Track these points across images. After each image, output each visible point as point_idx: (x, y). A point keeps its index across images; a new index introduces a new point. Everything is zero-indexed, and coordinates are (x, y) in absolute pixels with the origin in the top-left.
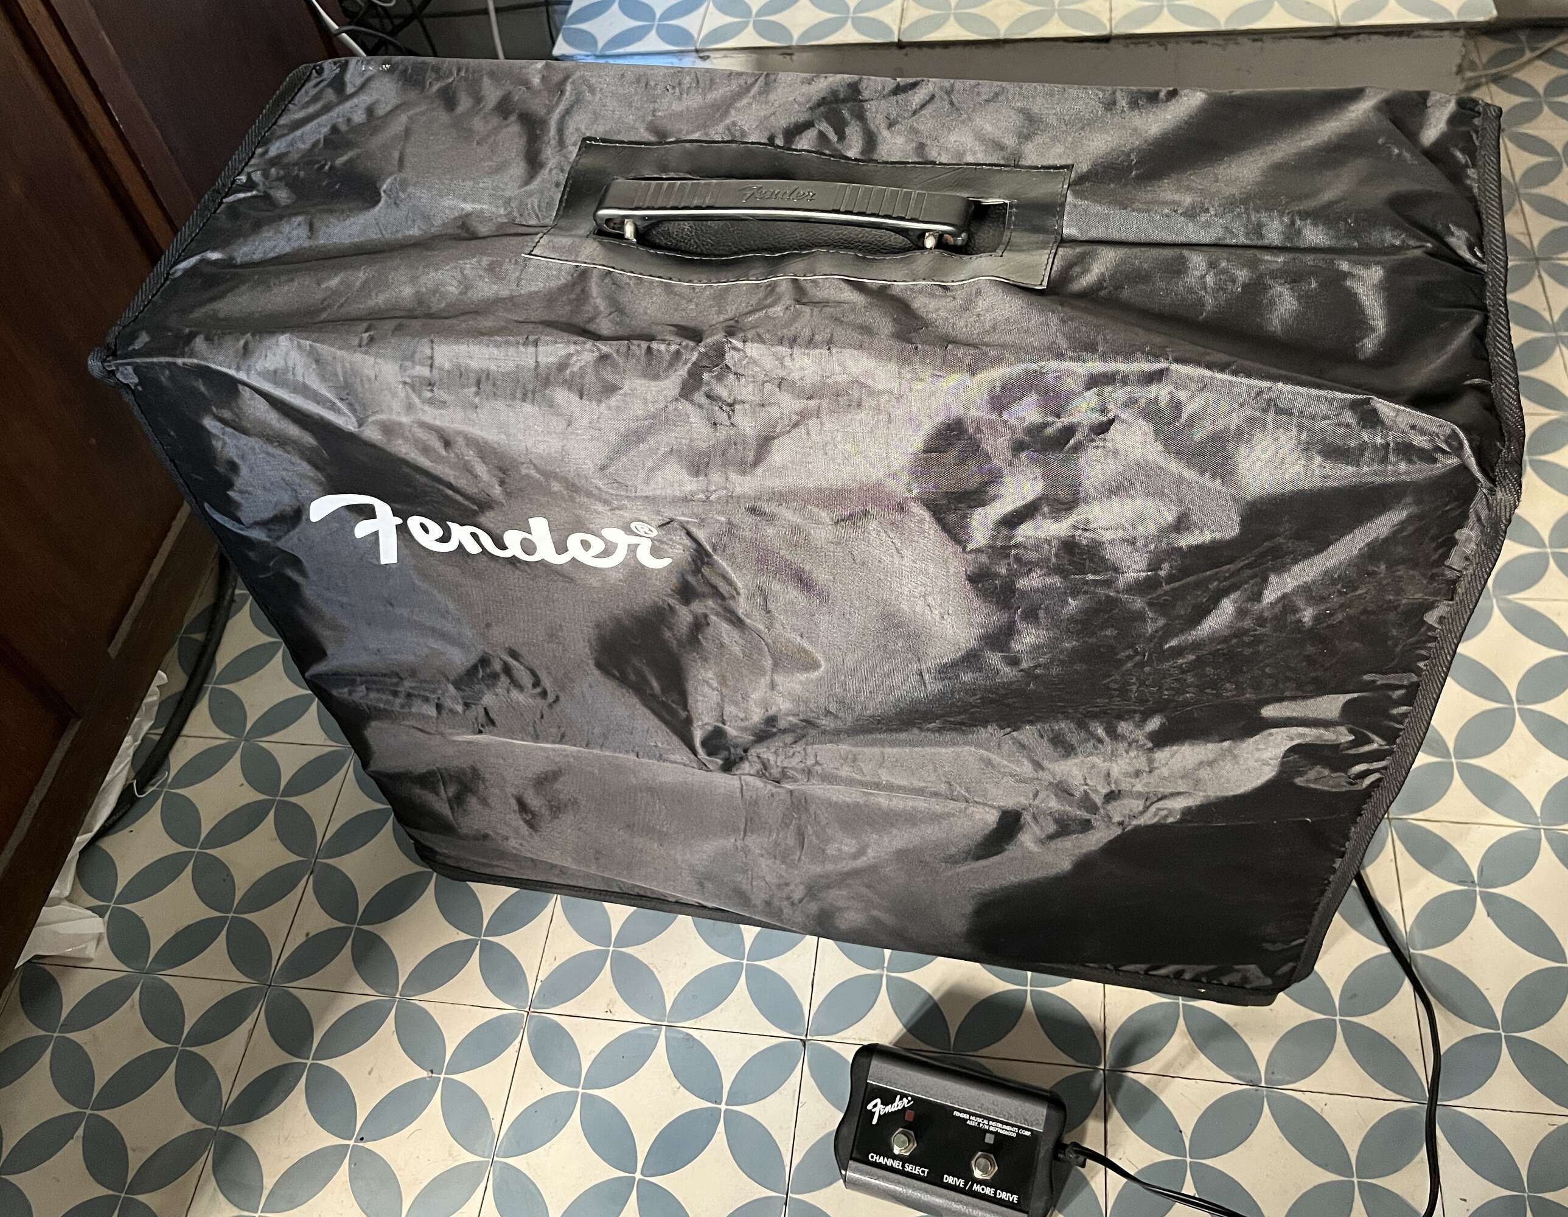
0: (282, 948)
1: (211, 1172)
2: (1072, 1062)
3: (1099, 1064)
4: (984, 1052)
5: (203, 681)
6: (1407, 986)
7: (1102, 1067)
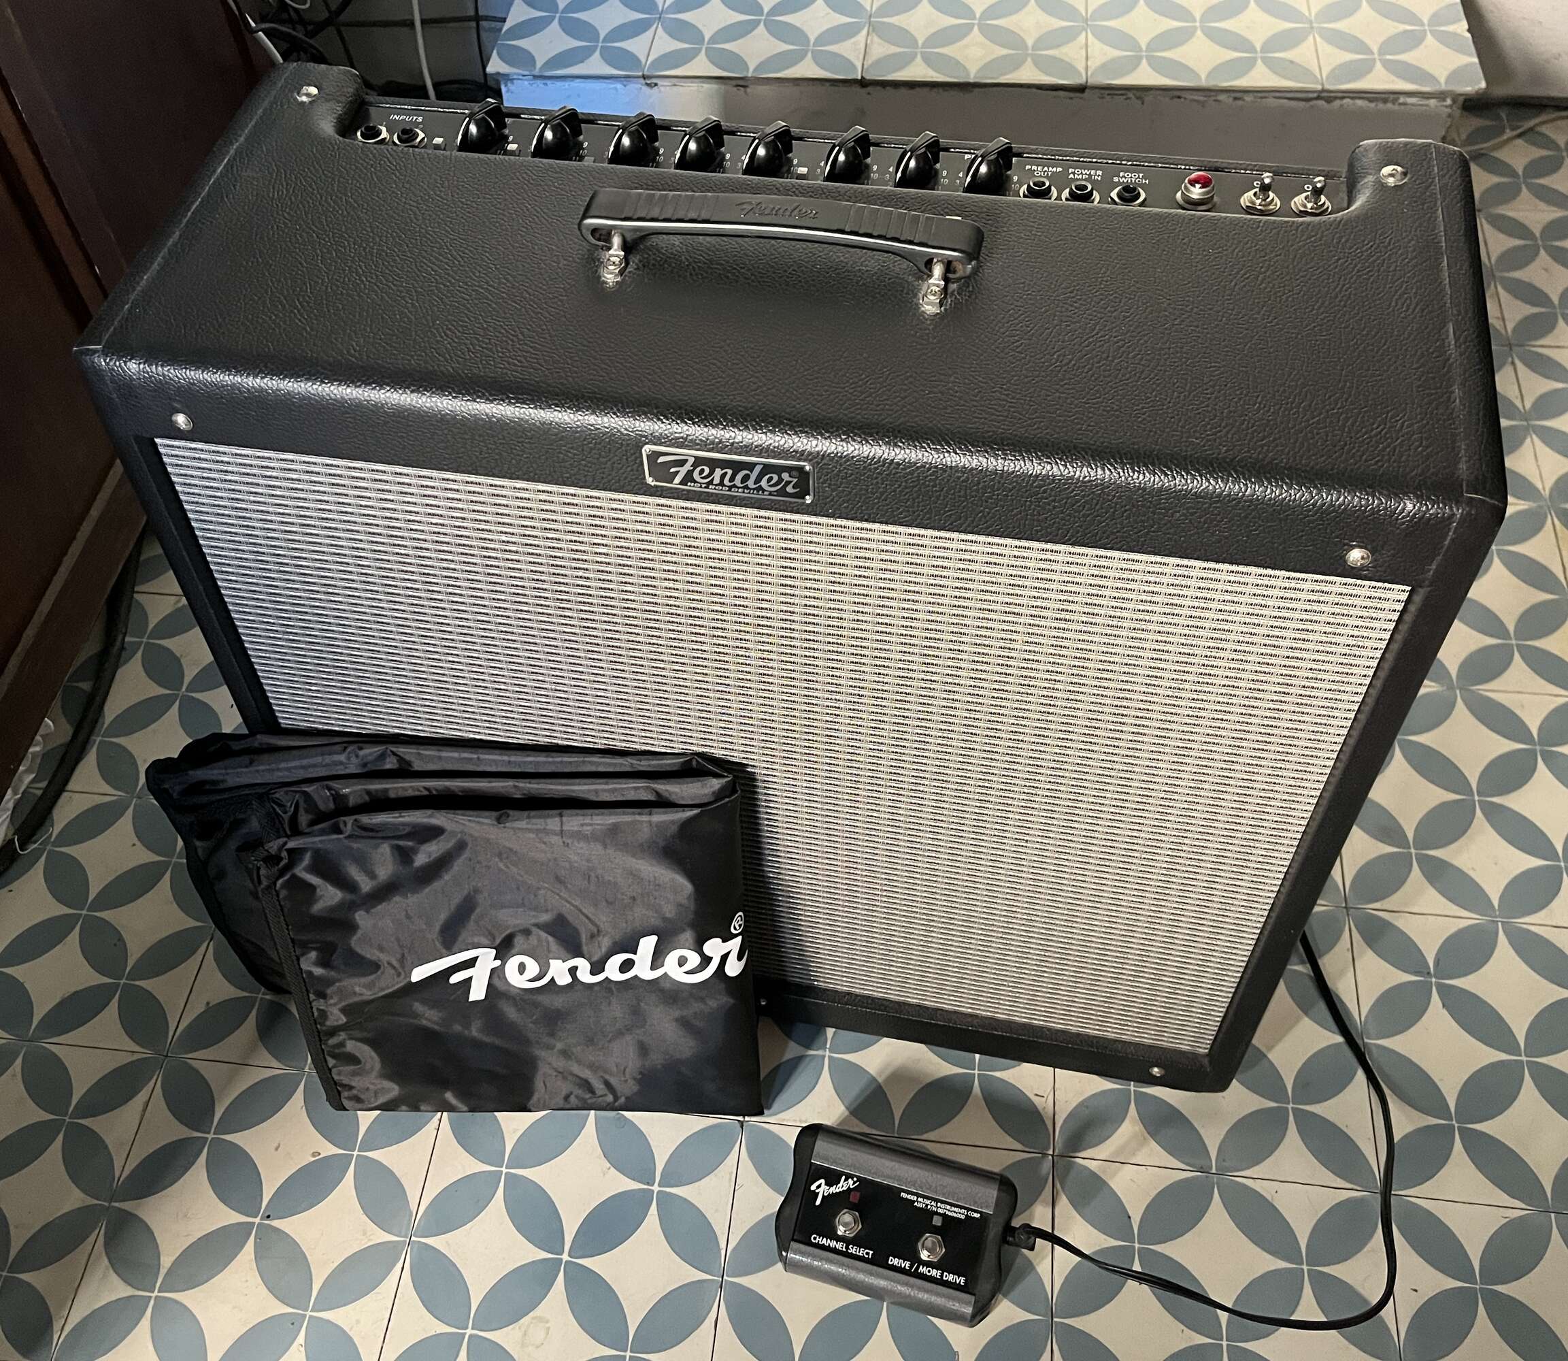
0: (179, 1018)
1: (102, 1249)
2: (1019, 1147)
3: (1048, 1149)
4: (931, 1136)
5: (91, 733)
6: (1360, 1075)
7: (1051, 1152)
